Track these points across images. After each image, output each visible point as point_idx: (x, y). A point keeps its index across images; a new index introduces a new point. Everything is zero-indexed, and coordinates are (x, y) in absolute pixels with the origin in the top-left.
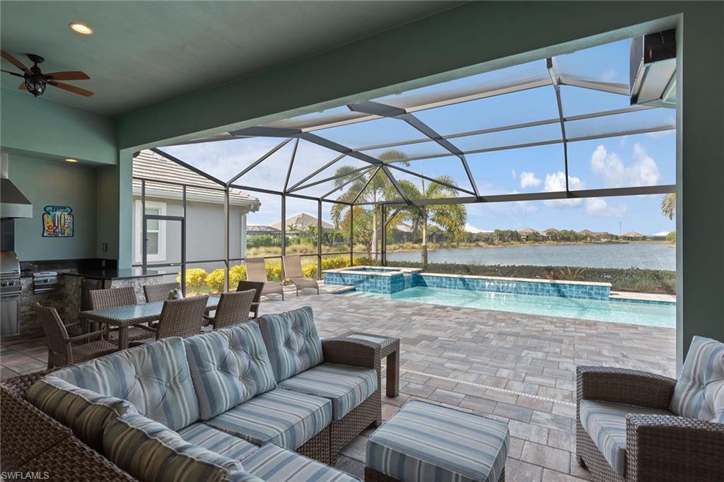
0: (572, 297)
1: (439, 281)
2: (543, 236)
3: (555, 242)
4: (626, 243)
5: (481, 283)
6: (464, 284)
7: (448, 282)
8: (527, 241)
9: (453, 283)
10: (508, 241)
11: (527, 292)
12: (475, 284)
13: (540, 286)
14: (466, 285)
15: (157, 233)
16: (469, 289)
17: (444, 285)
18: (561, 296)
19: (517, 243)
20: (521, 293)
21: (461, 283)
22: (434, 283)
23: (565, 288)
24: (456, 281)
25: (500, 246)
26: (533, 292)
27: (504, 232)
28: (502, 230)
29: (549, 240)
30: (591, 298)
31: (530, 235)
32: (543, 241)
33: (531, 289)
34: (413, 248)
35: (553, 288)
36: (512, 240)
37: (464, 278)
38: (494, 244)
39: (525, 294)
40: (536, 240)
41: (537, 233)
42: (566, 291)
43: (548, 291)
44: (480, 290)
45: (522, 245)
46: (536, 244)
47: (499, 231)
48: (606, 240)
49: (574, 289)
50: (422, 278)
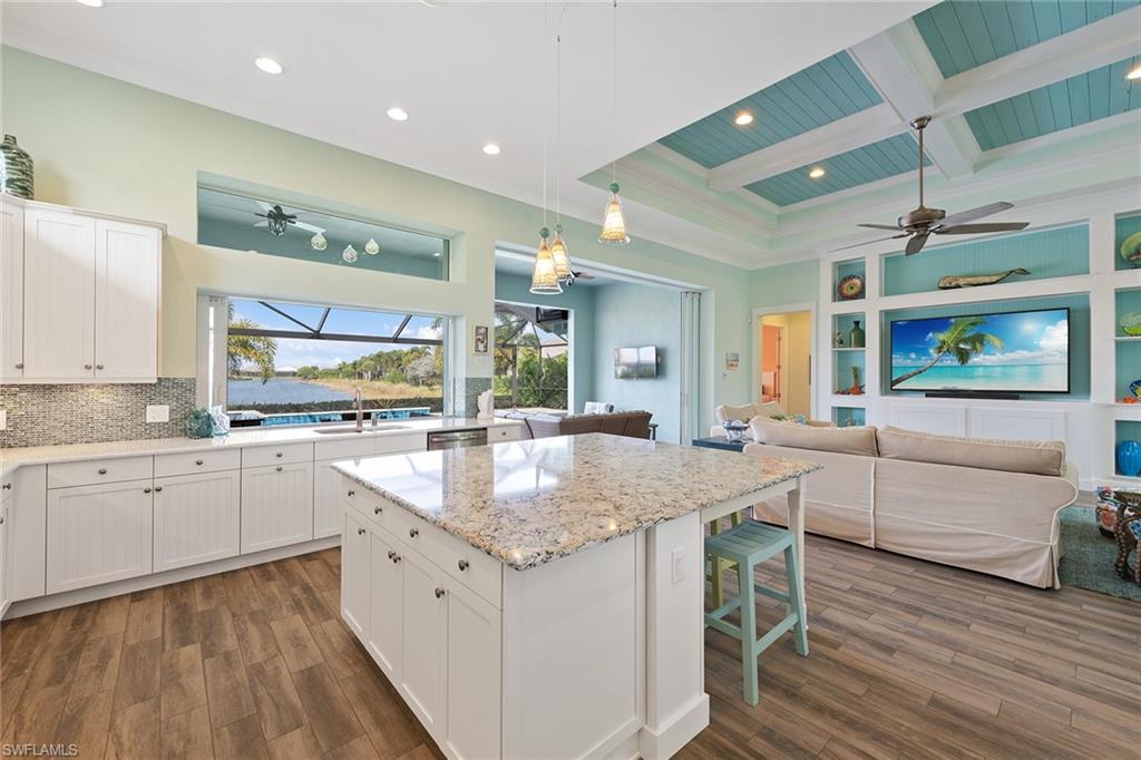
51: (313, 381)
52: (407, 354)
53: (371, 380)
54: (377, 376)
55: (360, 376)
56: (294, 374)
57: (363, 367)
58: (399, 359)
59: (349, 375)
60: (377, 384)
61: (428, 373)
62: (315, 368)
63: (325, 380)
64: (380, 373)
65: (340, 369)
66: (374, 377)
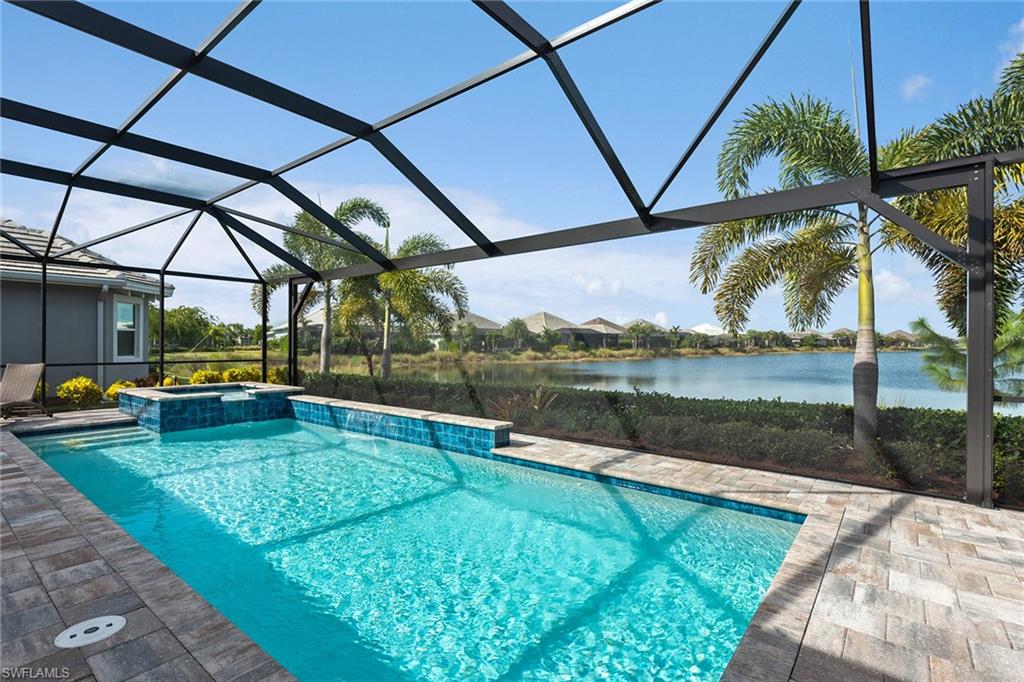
1: (307, 409)
2: (827, 340)
3: (847, 349)
6: (331, 416)
7: (316, 412)
8: (801, 346)
9: (320, 414)
10: (769, 346)
11: (396, 434)
13: (410, 425)
14: (333, 418)
15: (133, 332)
17: (311, 417)
19: (783, 349)
21: (328, 414)
22: (302, 414)
25: (754, 354)
26: (403, 436)
27: (761, 334)
28: (758, 330)
29: (837, 345)
31: (805, 338)
32: (826, 347)
33: (400, 430)
34: (611, 356)
35: (426, 430)
36: (777, 345)
37: (332, 407)
38: (744, 351)
40: (816, 346)
41: (817, 336)
42: (440, 436)
43: (420, 435)
45: (792, 352)
46: (815, 351)
47: (754, 332)
48: (930, 345)
50: (291, 405)
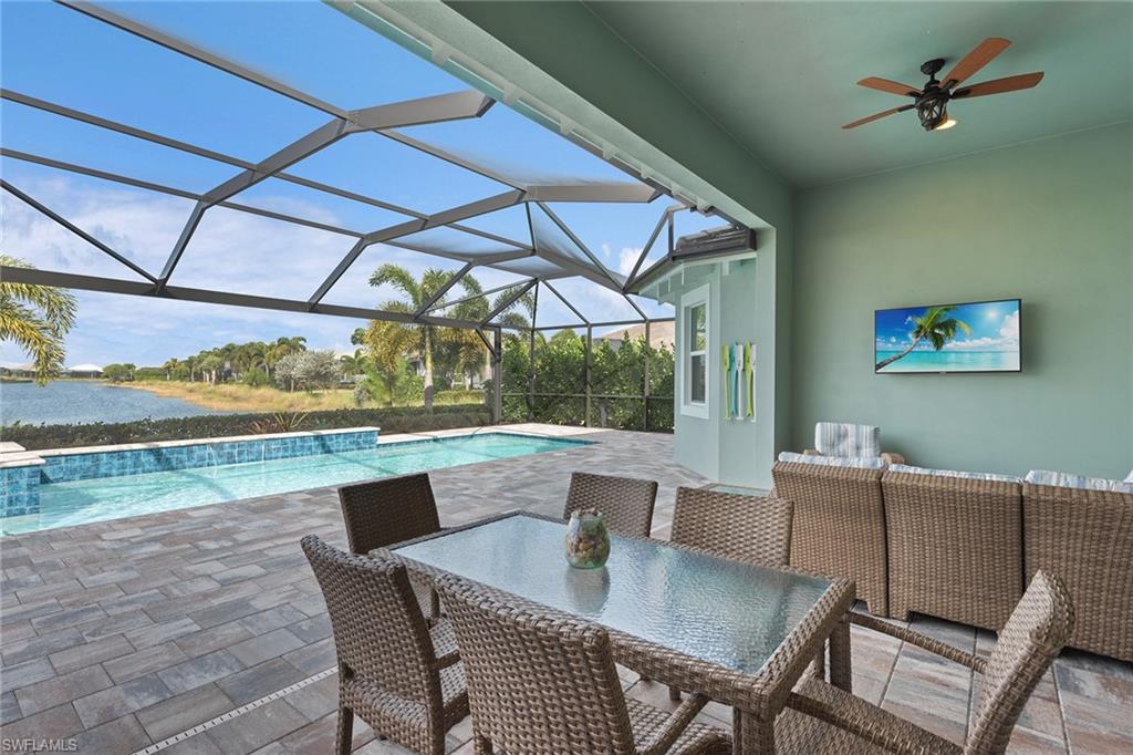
0: (338, 451)
1: (88, 463)
4: (27, 382)
5: (198, 452)
6: (159, 460)
7: (116, 462)
9: (129, 462)
11: (280, 454)
12: (185, 457)
13: (299, 443)
14: (163, 461)
16: (172, 469)
17: (103, 470)
18: (326, 452)
20: (271, 459)
21: (152, 459)
22: (73, 471)
23: (332, 439)
24: (138, 458)
26: (290, 452)
30: (359, 449)
33: (286, 450)
35: (317, 443)
37: (159, 449)
39: (276, 458)
42: (332, 444)
43: (310, 448)
44: (195, 466)
49: (340, 440)
51: (125, 385)
52: (271, 348)
53: (217, 383)
54: (224, 377)
55: (199, 377)
56: (98, 375)
57: (204, 364)
58: (260, 354)
59: (184, 377)
60: (225, 388)
61: (308, 372)
62: (130, 367)
63: (144, 382)
64: (229, 373)
65: (168, 368)
66: (219, 380)
